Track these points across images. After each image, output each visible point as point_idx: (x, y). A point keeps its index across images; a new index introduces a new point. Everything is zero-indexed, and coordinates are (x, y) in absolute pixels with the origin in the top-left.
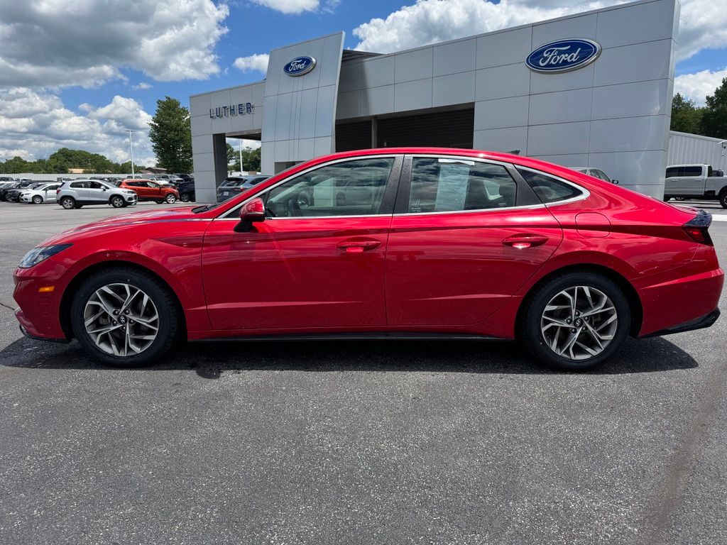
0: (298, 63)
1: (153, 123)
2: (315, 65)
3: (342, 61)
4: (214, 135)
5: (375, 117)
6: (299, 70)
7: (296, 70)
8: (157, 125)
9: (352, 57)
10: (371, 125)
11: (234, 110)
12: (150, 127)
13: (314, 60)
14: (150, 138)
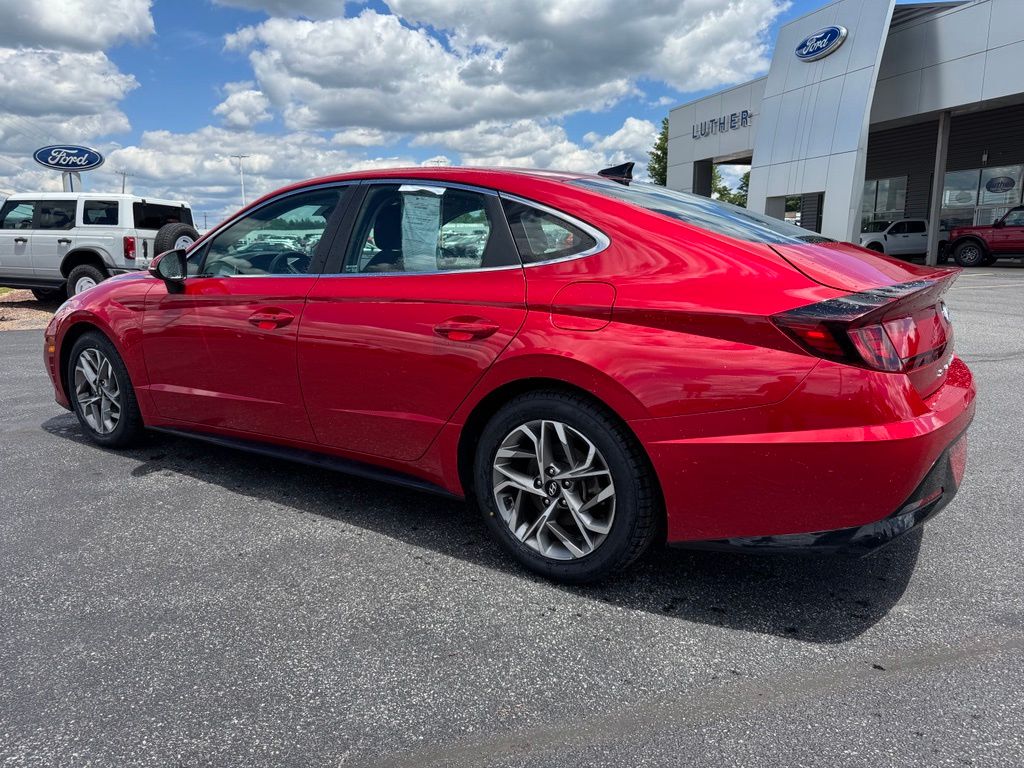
0: (818, 40)
1: (654, 151)
2: (845, 38)
3: (891, 26)
4: (695, 162)
5: (948, 112)
6: (819, 48)
7: (814, 51)
8: (659, 153)
9: (913, 16)
10: (938, 126)
11: (724, 123)
12: (650, 157)
13: (844, 31)
14: (649, 173)
